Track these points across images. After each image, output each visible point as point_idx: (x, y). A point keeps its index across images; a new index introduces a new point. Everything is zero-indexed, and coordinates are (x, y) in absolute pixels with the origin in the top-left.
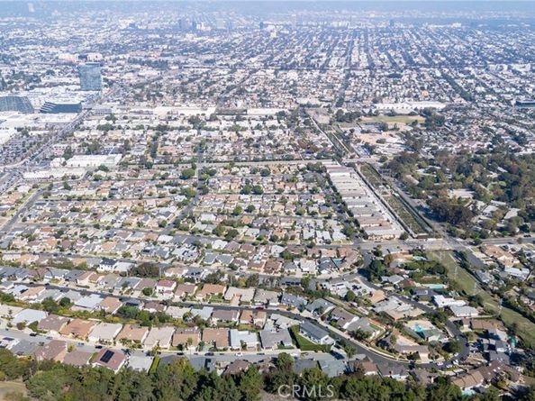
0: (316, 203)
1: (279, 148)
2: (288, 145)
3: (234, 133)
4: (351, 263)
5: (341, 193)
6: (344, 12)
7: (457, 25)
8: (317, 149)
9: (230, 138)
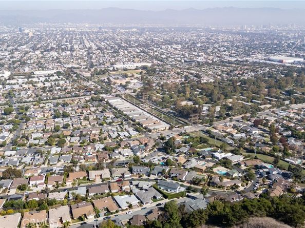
0: (109, 117)
1: (67, 91)
2: (72, 89)
3: (31, 85)
4: (152, 146)
5: (122, 110)
6: (69, 24)
7: (135, 30)
8: (92, 90)
9: (29, 88)
